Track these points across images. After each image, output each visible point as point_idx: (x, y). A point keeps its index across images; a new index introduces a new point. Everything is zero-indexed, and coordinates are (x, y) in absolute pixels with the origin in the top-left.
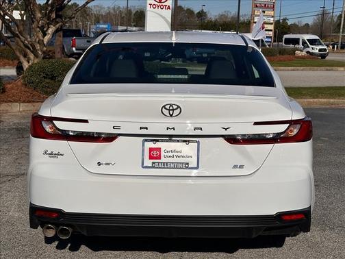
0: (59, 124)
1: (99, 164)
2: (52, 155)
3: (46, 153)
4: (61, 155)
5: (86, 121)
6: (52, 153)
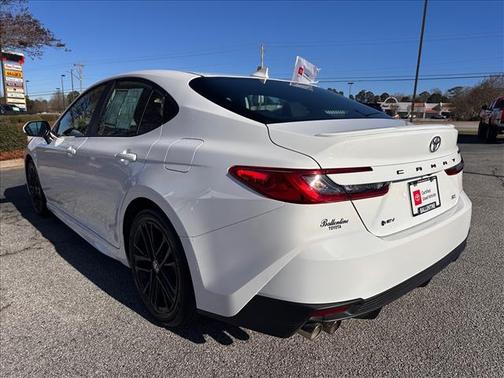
0: (337, 178)
1: (383, 223)
2: (334, 225)
3: (325, 223)
4: (345, 222)
5: (369, 169)
6: (333, 223)
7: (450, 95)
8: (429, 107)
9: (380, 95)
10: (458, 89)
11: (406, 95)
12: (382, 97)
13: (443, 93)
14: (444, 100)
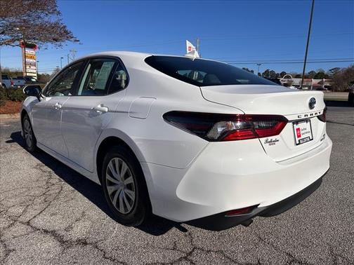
7: (330, 74)
8: (315, 82)
9: (280, 73)
10: (336, 69)
11: (298, 73)
12: (281, 74)
13: (326, 72)
14: (326, 77)
